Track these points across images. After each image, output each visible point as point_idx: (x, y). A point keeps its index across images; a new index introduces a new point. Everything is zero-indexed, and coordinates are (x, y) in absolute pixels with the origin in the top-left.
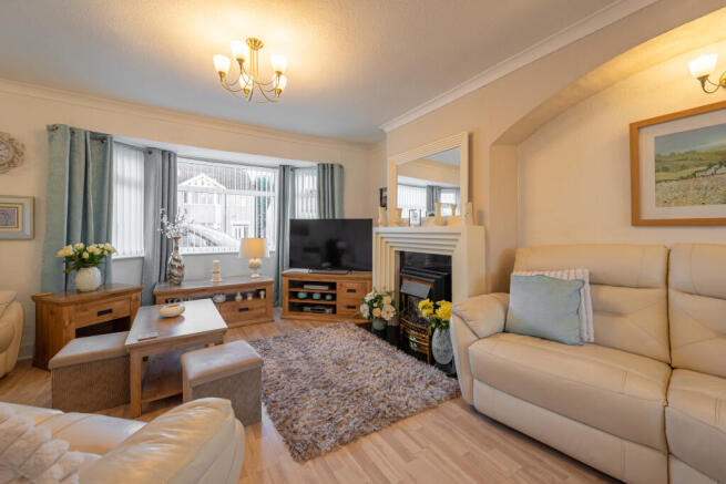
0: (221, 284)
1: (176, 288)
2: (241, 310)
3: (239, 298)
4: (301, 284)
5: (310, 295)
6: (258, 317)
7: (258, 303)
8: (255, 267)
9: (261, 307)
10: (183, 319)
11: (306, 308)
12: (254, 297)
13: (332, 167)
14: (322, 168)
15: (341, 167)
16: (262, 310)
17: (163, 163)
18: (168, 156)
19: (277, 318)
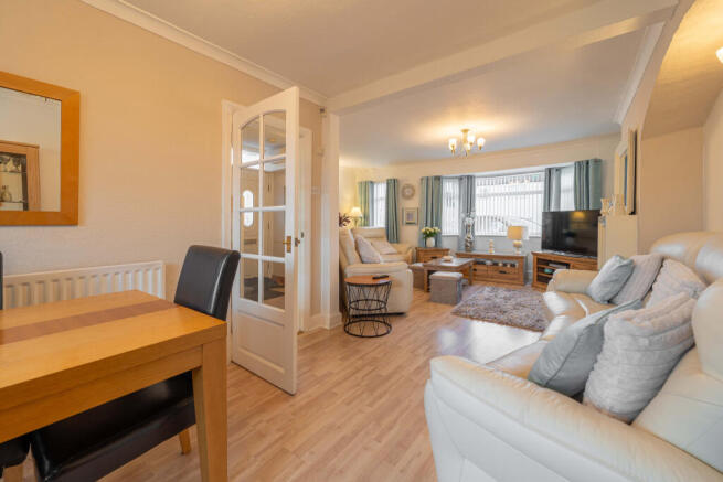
0: (493, 254)
1: (469, 252)
2: (501, 272)
3: (501, 264)
4: (547, 262)
6: (514, 279)
7: (512, 271)
8: (518, 247)
9: (515, 274)
13: (588, 163)
14: (579, 165)
15: (597, 161)
16: (516, 276)
17: (468, 183)
18: (471, 179)
19: (528, 285)
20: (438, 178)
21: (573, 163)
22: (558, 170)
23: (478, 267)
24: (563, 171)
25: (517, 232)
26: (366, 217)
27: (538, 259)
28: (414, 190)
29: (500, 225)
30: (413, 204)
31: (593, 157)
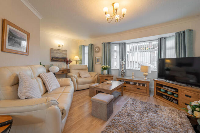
0: (134, 79)
1: (123, 78)
2: (138, 89)
3: (137, 84)
4: (162, 86)
5: (166, 92)
6: (144, 93)
7: (143, 88)
8: (146, 76)
9: (145, 90)
10: (112, 85)
11: (164, 96)
12: (143, 85)
13: (184, 32)
14: (178, 34)
15: (190, 31)
16: (145, 91)
17: (123, 46)
18: (124, 44)
19: (152, 96)
20: (109, 43)
21: (174, 34)
22: (165, 38)
23: (127, 85)
24: (167, 39)
25: (145, 68)
26: (81, 60)
27: (157, 83)
28: (99, 49)
29: (137, 65)
30: (99, 55)
31: (188, 28)
